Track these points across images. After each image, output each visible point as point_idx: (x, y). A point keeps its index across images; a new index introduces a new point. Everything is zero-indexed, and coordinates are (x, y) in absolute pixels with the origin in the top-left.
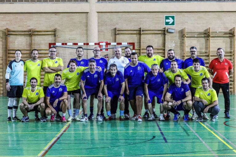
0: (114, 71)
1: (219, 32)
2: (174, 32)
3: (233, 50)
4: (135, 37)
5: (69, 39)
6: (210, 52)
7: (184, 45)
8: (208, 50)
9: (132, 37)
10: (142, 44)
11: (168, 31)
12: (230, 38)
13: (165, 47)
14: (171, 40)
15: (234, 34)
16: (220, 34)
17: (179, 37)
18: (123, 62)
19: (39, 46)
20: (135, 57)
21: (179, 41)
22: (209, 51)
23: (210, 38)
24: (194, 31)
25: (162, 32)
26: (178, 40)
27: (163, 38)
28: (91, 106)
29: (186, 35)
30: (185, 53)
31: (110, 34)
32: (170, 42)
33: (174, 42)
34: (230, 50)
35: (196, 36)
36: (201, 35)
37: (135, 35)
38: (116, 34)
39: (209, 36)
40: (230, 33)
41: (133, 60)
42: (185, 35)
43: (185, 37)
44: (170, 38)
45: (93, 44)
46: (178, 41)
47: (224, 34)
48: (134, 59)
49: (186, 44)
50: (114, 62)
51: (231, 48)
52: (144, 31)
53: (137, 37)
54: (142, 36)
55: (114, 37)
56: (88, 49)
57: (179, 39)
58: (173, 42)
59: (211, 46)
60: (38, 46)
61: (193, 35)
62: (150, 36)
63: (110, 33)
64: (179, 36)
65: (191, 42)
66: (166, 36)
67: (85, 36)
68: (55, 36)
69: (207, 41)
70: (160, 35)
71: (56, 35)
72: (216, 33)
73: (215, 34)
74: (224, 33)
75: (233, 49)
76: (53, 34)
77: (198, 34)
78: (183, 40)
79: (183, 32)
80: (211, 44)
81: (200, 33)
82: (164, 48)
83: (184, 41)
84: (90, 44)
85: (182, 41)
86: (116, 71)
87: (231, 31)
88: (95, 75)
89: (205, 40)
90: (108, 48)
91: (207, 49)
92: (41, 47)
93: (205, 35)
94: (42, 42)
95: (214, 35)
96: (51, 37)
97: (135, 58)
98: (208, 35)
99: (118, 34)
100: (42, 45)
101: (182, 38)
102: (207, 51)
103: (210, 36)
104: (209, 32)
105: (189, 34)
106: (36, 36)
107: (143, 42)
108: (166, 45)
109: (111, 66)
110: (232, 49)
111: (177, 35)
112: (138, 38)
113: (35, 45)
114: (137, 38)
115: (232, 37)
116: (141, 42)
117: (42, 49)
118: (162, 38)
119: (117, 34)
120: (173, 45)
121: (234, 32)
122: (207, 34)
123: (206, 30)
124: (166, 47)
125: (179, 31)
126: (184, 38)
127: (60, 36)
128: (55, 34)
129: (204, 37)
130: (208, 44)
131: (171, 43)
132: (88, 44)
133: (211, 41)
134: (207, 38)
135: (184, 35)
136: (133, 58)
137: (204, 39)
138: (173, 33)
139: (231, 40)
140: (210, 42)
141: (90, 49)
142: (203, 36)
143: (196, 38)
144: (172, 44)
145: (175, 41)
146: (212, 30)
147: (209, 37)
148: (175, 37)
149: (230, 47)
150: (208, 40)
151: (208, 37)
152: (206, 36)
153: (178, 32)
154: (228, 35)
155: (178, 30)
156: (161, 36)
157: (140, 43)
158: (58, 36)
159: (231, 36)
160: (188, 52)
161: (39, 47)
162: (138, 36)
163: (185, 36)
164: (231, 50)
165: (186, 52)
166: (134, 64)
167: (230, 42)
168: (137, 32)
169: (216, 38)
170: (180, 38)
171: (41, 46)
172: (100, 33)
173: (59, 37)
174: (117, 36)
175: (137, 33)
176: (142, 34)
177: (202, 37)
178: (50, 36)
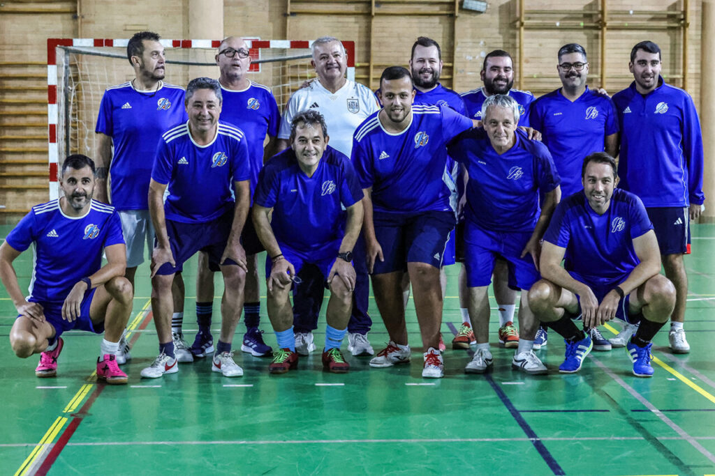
0: (311, 146)
1: (636, 12)
2: (483, 9)
3: (679, 74)
4: (352, 25)
5: (125, 30)
6: (605, 80)
7: (518, 55)
8: (597, 73)
9: (340, 25)
10: (374, 48)
11: (464, 7)
12: (671, 32)
13: (452, 61)
14: (473, 37)
15: (685, 19)
16: (637, 19)
17: (500, 28)
18: (353, 106)
19: (18, 52)
20: (403, 90)
21: (501, 40)
22: (602, 78)
23: (607, 33)
24: (553, 8)
25: (441, 10)
26: (498, 35)
27: (447, 31)
28: (204, 301)
29: (526, 22)
30: (522, 83)
31: (266, 15)
32: (471, 44)
33: (482, 43)
34: (671, 74)
35: (558, 24)
36: (574, 22)
37: (352, 19)
38: (285, 15)
39: (600, 25)
40: (671, 17)
41: (393, 101)
42: (523, 20)
43: (522, 29)
44: (470, 31)
45: (208, 44)
46: (498, 40)
47: (652, 19)
48: (398, 101)
49: (524, 50)
50: (316, 105)
51: (675, 68)
52: (382, 6)
53: (357, 25)
54: (376, 23)
55: (279, 22)
56: (190, 61)
57: (500, 33)
58: (479, 43)
59: (606, 60)
60: (15, 53)
61: (548, 22)
62: (403, 20)
63: (267, 9)
64: (501, 24)
65: (540, 45)
66: (458, 23)
67: (180, 18)
68: (75, 17)
69: (595, 41)
70: (437, 20)
71: (78, 15)
72: (624, 16)
73: (623, 19)
74: (650, 16)
75: (681, 71)
76: (68, 10)
77: (565, 19)
78: (514, 36)
79: (515, 12)
80: (607, 51)
81: (572, 16)
82: (450, 64)
83: (518, 40)
84: (196, 44)
85: (511, 41)
86: (321, 147)
87: (675, 10)
88: (215, 157)
89: (588, 38)
90: (260, 59)
91: (594, 70)
92: (26, 55)
93: (588, 20)
94: (30, 37)
95: (620, 22)
96: (63, 19)
97: (403, 95)
98: (598, 22)
99: (293, 14)
100: (30, 47)
101: (511, 31)
102: (595, 76)
103: (605, 24)
104: (602, 12)
105: (534, 18)
106: (9, 16)
107: (380, 44)
108: (456, 55)
109: (297, 120)
110: (677, 71)
111: (495, 19)
112: (360, 27)
113: (6, 47)
114: (357, 30)
115: (679, 28)
116: (373, 41)
117: (29, 62)
118: (442, 30)
119: (289, 13)
120: (479, 53)
121: (685, 13)
122: (595, 20)
123: (590, 5)
124: (456, 60)
125: (501, 7)
126: (519, 29)
127: (92, 18)
128: (76, 12)
129: (585, 28)
130: (597, 53)
131: (472, 47)
132: (187, 44)
133: (607, 41)
134: (595, 32)
135: (519, 19)
136: (391, 96)
137: (585, 34)
138: (479, 12)
139: (675, 39)
140: (606, 46)
141: (195, 62)
142: (582, 24)
143: (556, 33)
144: (478, 50)
145: (488, 41)
146: (611, 5)
147: (601, 29)
148: (489, 26)
149: (671, 64)
150: (597, 37)
151: (596, 28)
152: (593, 25)
153: (497, 9)
154: (664, 24)
155: (497, 5)
156: (440, 23)
157: (368, 44)
158: (87, 18)
159: (676, 25)
160: (533, 77)
161: (19, 56)
162: (362, 20)
163: (522, 24)
164: (674, 73)
165: (523, 80)
166: (397, 124)
167: (669, 47)
168: (357, 8)
169: (623, 33)
170: (504, 30)
171: (24, 52)
172: (231, 8)
173: (89, 22)
174: (290, 20)
175: (360, 11)
176: (376, 14)
177: (577, 29)
178: (59, 17)
